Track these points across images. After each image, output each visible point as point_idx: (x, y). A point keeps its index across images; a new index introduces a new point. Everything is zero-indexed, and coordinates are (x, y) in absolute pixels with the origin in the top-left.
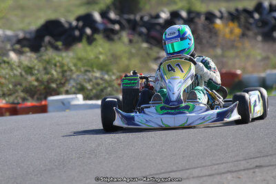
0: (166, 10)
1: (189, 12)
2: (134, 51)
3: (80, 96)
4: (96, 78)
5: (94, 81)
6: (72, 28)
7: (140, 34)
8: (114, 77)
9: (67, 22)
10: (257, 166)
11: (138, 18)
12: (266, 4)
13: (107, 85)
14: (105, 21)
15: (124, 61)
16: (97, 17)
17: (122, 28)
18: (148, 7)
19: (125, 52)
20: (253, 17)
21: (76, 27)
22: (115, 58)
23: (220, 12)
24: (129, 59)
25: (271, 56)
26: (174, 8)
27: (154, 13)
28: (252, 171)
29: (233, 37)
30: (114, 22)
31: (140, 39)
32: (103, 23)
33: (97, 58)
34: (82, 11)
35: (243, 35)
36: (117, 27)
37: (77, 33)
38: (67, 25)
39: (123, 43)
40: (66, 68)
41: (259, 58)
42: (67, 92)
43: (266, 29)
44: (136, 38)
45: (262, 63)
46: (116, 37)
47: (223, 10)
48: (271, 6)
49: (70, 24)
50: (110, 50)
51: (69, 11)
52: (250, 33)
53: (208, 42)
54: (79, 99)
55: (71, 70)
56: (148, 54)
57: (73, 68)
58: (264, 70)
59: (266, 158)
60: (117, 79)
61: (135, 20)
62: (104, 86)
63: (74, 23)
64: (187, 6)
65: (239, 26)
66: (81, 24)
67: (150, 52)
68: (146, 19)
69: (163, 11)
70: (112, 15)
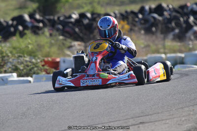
0: (76, 12)
1: (93, 14)
2: (53, 42)
3: (15, 74)
4: (26, 61)
5: (25, 63)
6: (8, 26)
7: (58, 30)
8: (39, 61)
9: (5, 21)
10: (141, 123)
11: (56, 18)
12: (147, 8)
13: (34, 66)
14: (33, 20)
15: (47, 49)
16: (27, 17)
17: (45, 25)
18: (63, 10)
19: (47, 43)
20: (138, 17)
21: (12, 25)
22: (40, 47)
23: (115, 13)
24: (50, 47)
25: (151, 44)
26: (82, 11)
27: (67, 15)
28: (137, 126)
30: (39, 21)
31: (57, 33)
32: (31, 22)
33: (27, 47)
34: (16, 14)
35: (131, 30)
36: (41, 25)
37: (12, 29)
38: (5, 24)
39: (46, 36)
40: (4, 54)
41: (142, 46)
42: (5, 72)
43: (147, 25)
44: (55, 32)
45: (144, 50)
46: (40, 32)
47: (117, 12)
48: (150, 9)
49: (7, 23)
50: (36, 41)
51: (6, 14)
52: (136, 29)
54: (14, 76)
55: (8, 56)
56: (63, 44)
57: (10, 54)
58: (146, 54)
59: (147, 117)
60: (41, 61)
61: (54, 20)
62: (32, 66)
63: (10, 22)
64: (91, 10)
65: (128, 24)
66: (15, 23)
67: (65, 42)
68: (62, 18)
69: (74, 14)
70: (38, 17)
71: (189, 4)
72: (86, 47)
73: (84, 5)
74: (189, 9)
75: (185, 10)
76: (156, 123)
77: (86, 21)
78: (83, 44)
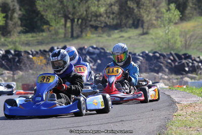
0: (2, 49)
1: (15, 51)
20: (49, 54)
23: (31, 51)
26: (7, 48)
29: (42, 64)
47: (33, 50)
53: (29, 66)
64: (14, 48)
71: (86, 47)
72: (14, 74)
73: (8, 44)
74: (87, 50)
75: (84, 51)
76: (133, 121)
77: (10, 56)
78: (12, 73)
